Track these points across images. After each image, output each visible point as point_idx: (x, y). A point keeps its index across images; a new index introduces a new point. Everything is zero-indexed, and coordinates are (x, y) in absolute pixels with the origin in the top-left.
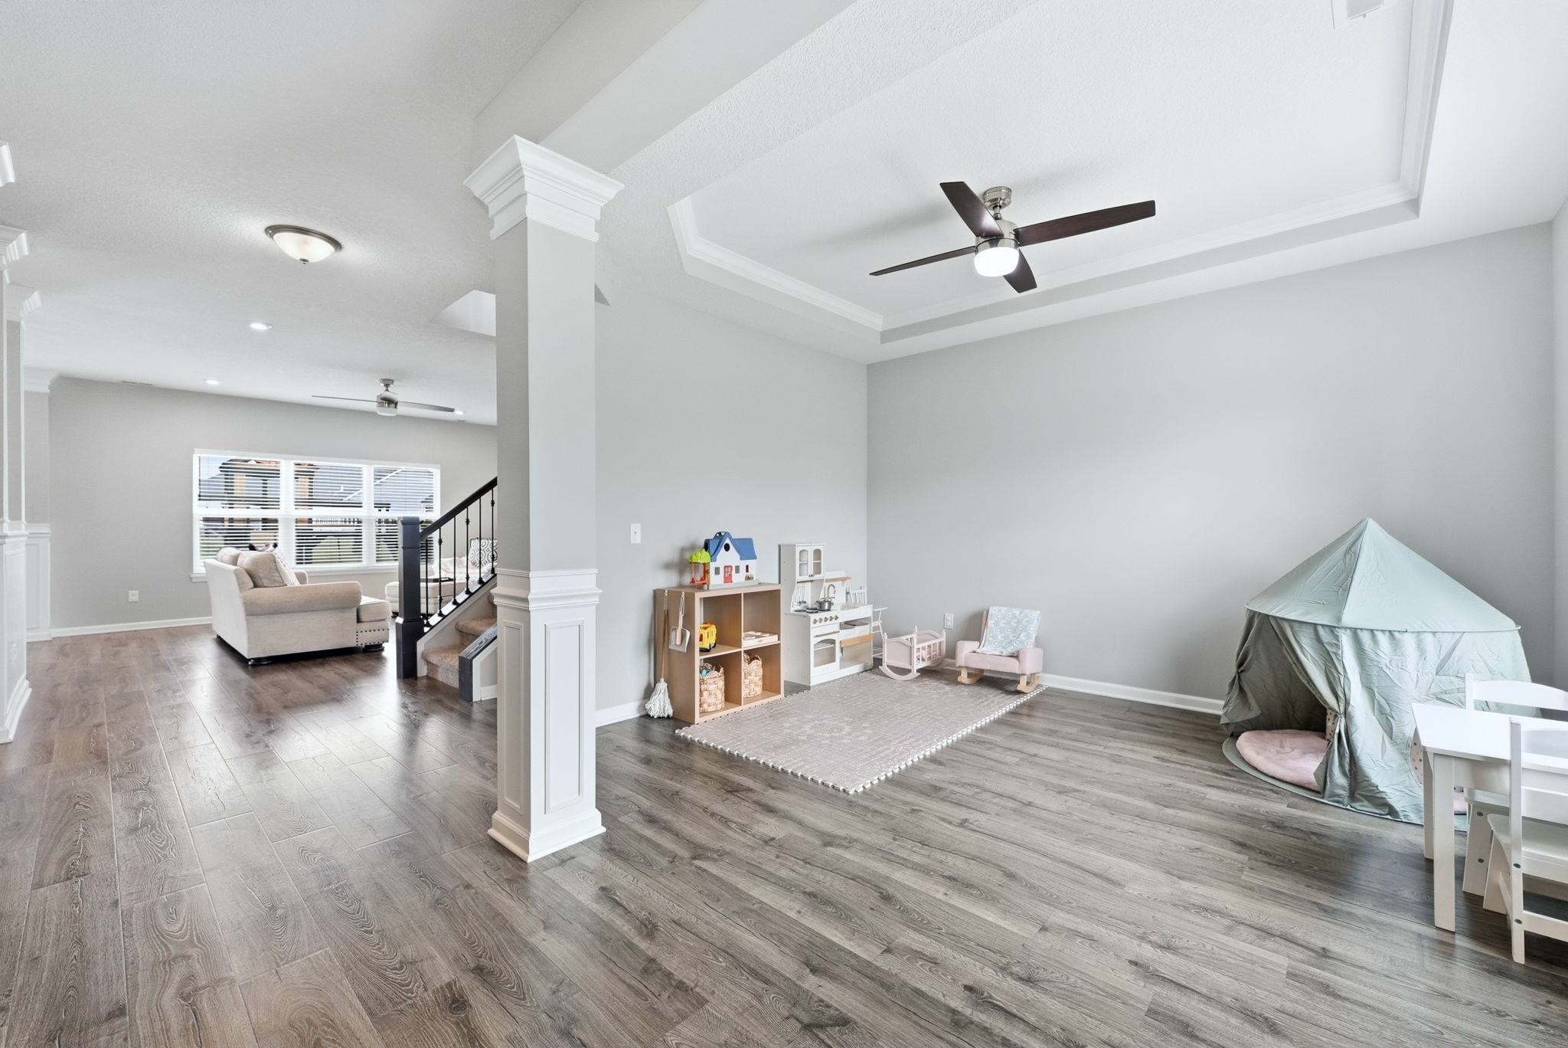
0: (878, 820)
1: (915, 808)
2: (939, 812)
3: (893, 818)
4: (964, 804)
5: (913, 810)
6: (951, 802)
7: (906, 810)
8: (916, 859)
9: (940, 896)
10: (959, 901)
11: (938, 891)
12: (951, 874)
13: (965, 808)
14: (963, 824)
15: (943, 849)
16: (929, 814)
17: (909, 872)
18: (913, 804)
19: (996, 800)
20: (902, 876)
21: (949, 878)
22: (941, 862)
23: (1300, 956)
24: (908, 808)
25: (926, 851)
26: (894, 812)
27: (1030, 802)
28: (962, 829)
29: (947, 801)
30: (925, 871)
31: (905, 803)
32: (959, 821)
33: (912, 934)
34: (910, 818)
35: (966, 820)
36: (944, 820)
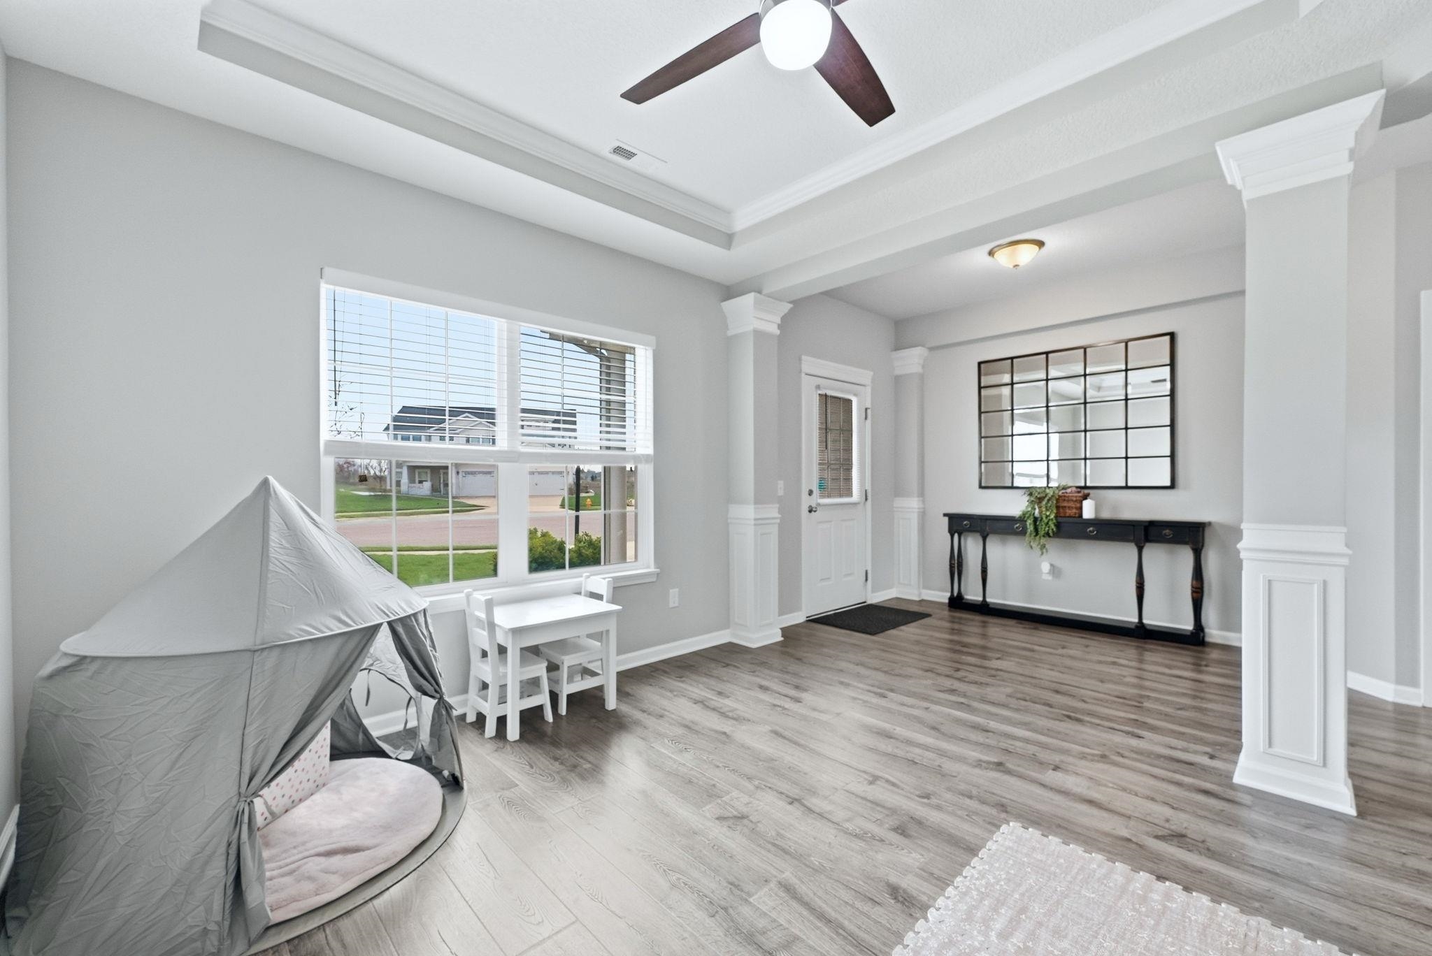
0: (962, 787)
1: (925, 800)
2: (899, 794)
3: (949, 789)
4: (869, 804)
5: (927, 796)
6: (883, 807)
7: (936, 798)
8: (917, 751)
9: (898, 729)
10: (887, 726)
11: (899, 731)
12: (891, 740)
13: (868, 798)
14: (874, 780)
15: (894, 757)
16: (911, 793)
17: (921, 742)
18: (929, 805)
19: (829, 808)
20: (929, 740)
21: (891, 738)
22: (897, 748)
23: (713, 702)
24: (934, 801)
25: (910, 756)
26: (948, 796)
27: (791, 803)
28: (876, 774)
29: (889, 809)
30: (909, 742)
31: (939, 808)
32: (878, 782)
33: (915, 713)
34: (930, 788)
35: (871, 783)
36: (894, 784)
